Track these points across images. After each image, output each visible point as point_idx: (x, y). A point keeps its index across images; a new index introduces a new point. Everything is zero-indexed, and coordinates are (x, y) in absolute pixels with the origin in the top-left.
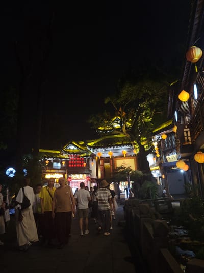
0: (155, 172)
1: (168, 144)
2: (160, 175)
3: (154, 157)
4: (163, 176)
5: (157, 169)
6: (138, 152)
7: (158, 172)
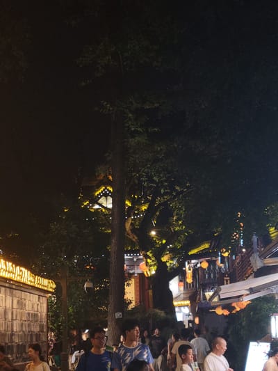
0: (180, 312)
1: (209, 274)
2: (191, 318)
3: (181, 281)
4: (197, 321)
5: (184, 306)
6: (153, 272)
7: (187, 310)
